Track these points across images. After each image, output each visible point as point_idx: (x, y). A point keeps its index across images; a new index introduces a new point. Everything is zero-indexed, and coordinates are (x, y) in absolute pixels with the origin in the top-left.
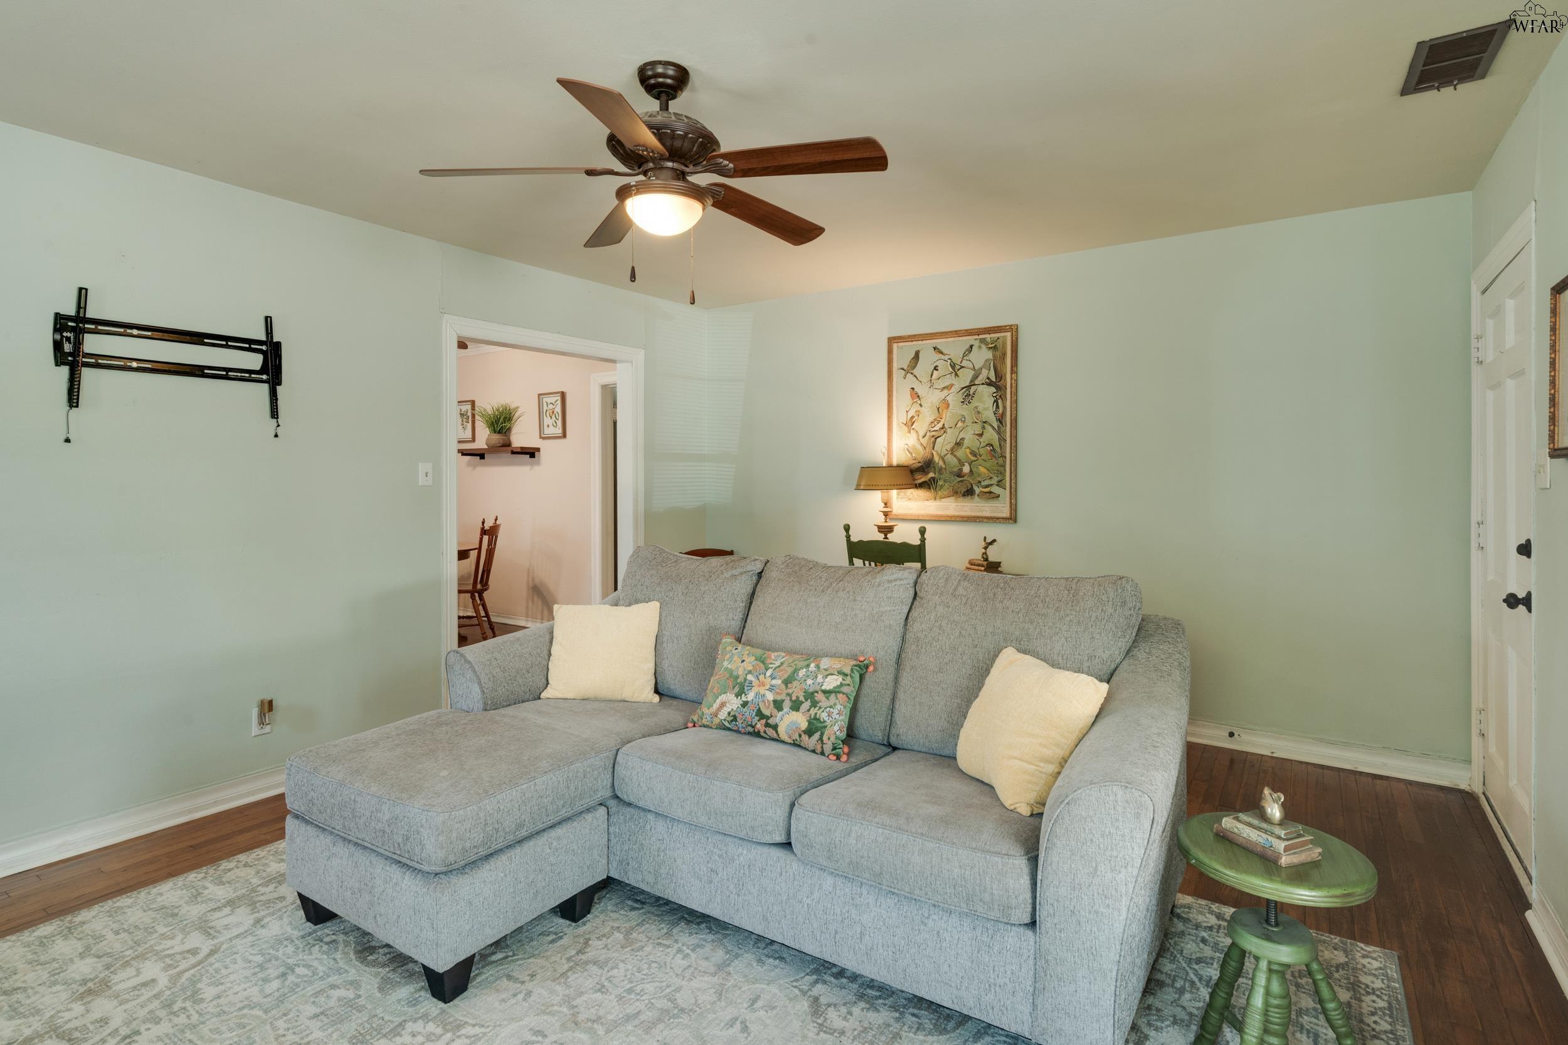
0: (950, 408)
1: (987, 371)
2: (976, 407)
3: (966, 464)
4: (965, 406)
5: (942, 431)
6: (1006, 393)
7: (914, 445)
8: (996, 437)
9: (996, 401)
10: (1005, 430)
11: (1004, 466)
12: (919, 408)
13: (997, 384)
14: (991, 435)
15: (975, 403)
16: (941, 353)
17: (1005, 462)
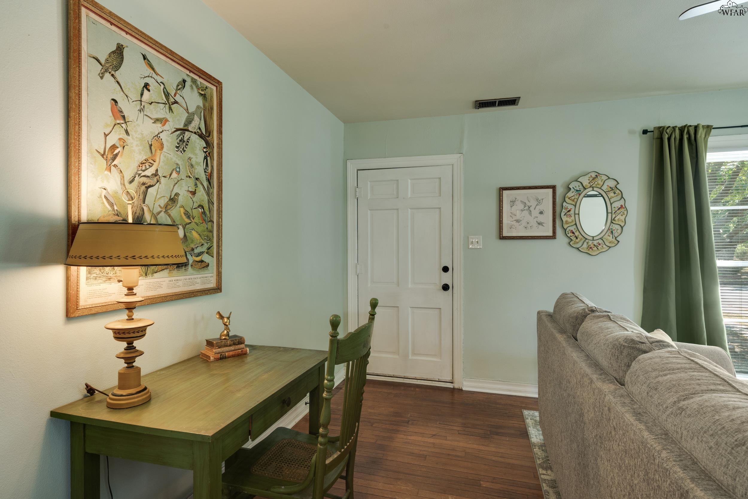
0: (165, 149)
1: (198, 120)
2: (190, 159)
3: (181, 227)
4: (179, 153)
5: (155, 179)
6: (213, 151)
7: (116, 193)
8: (206, 198)
9: (206, 158)
10: (213, 192)
11: (211, 232)
12: (124, 136)
13: (206, 136)
14: (201, 194)
15: (188, 153)
16: (153, 69)
17: (212, 227)
